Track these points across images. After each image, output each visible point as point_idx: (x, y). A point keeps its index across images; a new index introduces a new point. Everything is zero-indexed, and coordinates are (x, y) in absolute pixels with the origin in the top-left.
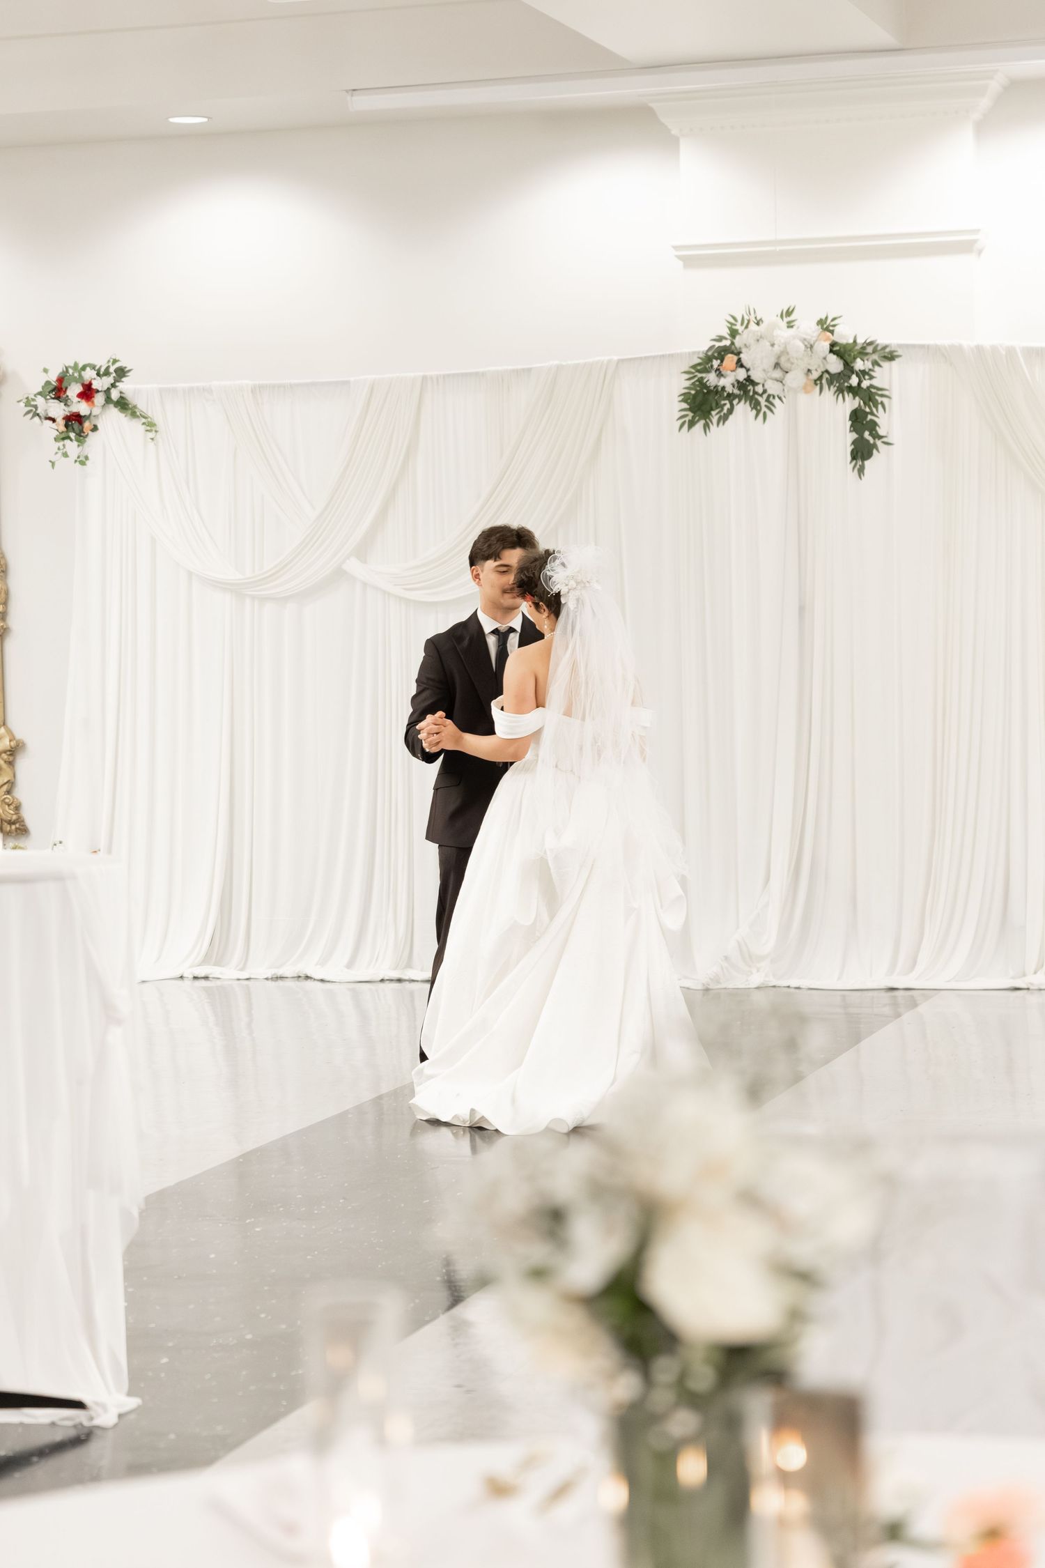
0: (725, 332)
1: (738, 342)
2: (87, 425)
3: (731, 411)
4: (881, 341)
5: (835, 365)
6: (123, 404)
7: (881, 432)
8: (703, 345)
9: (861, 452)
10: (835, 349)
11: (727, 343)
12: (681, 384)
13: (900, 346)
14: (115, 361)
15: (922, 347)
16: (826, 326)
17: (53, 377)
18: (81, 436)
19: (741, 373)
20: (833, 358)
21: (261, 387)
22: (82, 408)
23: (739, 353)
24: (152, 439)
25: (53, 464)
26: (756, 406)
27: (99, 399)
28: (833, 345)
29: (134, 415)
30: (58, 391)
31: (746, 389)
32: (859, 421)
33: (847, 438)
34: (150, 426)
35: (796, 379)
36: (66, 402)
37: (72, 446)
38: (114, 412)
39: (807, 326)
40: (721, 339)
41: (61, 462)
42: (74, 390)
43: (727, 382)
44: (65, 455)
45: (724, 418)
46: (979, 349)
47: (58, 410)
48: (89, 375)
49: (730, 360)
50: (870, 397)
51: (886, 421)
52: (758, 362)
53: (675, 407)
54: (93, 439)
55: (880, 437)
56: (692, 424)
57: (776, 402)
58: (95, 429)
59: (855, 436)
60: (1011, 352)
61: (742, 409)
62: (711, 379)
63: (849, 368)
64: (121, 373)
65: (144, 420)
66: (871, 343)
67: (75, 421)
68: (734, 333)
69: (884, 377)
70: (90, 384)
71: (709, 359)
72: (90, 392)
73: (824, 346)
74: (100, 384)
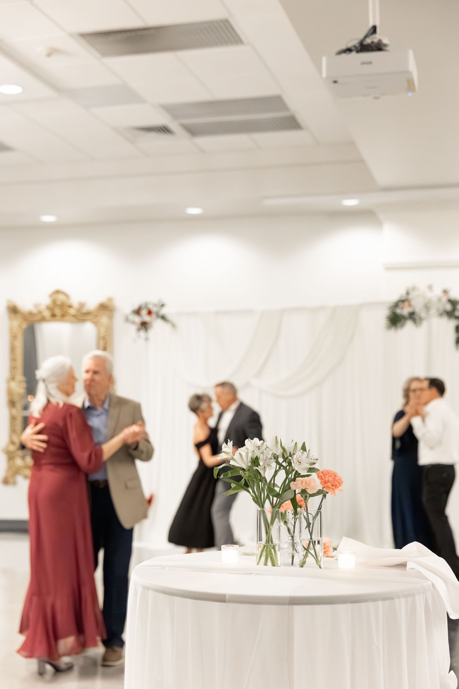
0: (404, 294)
1: (410, 297)
2: (149, 326)
3: (405, 324)
5: (449, 307)
6: (163, 318)
8: (394, 297)
10: (450, 301)
11: (404, 298)
12: (385, 313)
14: (161, 301)
16: (445, 292)
17: (136, 307)
18: (146, 330)
19: (412, 310)
20: (449, 304)
21: (219, 312)
22: (147, 318)
23: (410, 301)
25: (135, 340)
26: (415, 322)
27: (154, 316)
28: (448, 299)
29: (167, 321)
30: (138, 312)
31: (412, 316)
33: (454, 336)
34: (174, 326)
35: (433, 311)
36: (141, 316)
37: (142, 333)
38: (159, 320)
39: (438, 292)
40: (402, 296)
41: (138, 338)
42: (144, 312)
43: (405, 313)
44: (140, 336)
45: (403, 327)
47: (138, 320)
48: (150, 306)
49: (406, 304)
52: (417, 305)
54: (150, 330)
56: (390, 328)
57: (422, 321)
58: (152, 326)
59: (457, 335)
61: (409, 324)
62: (399, 311)
63: (454, 309)
64: (163, 306)
65: (171, 324)
67: (144, 325)
68: (408, 293)
70: (151, 310)
71: (396, 305)
72: (150, 313)
73: (444, 300)
74: (154, 309)
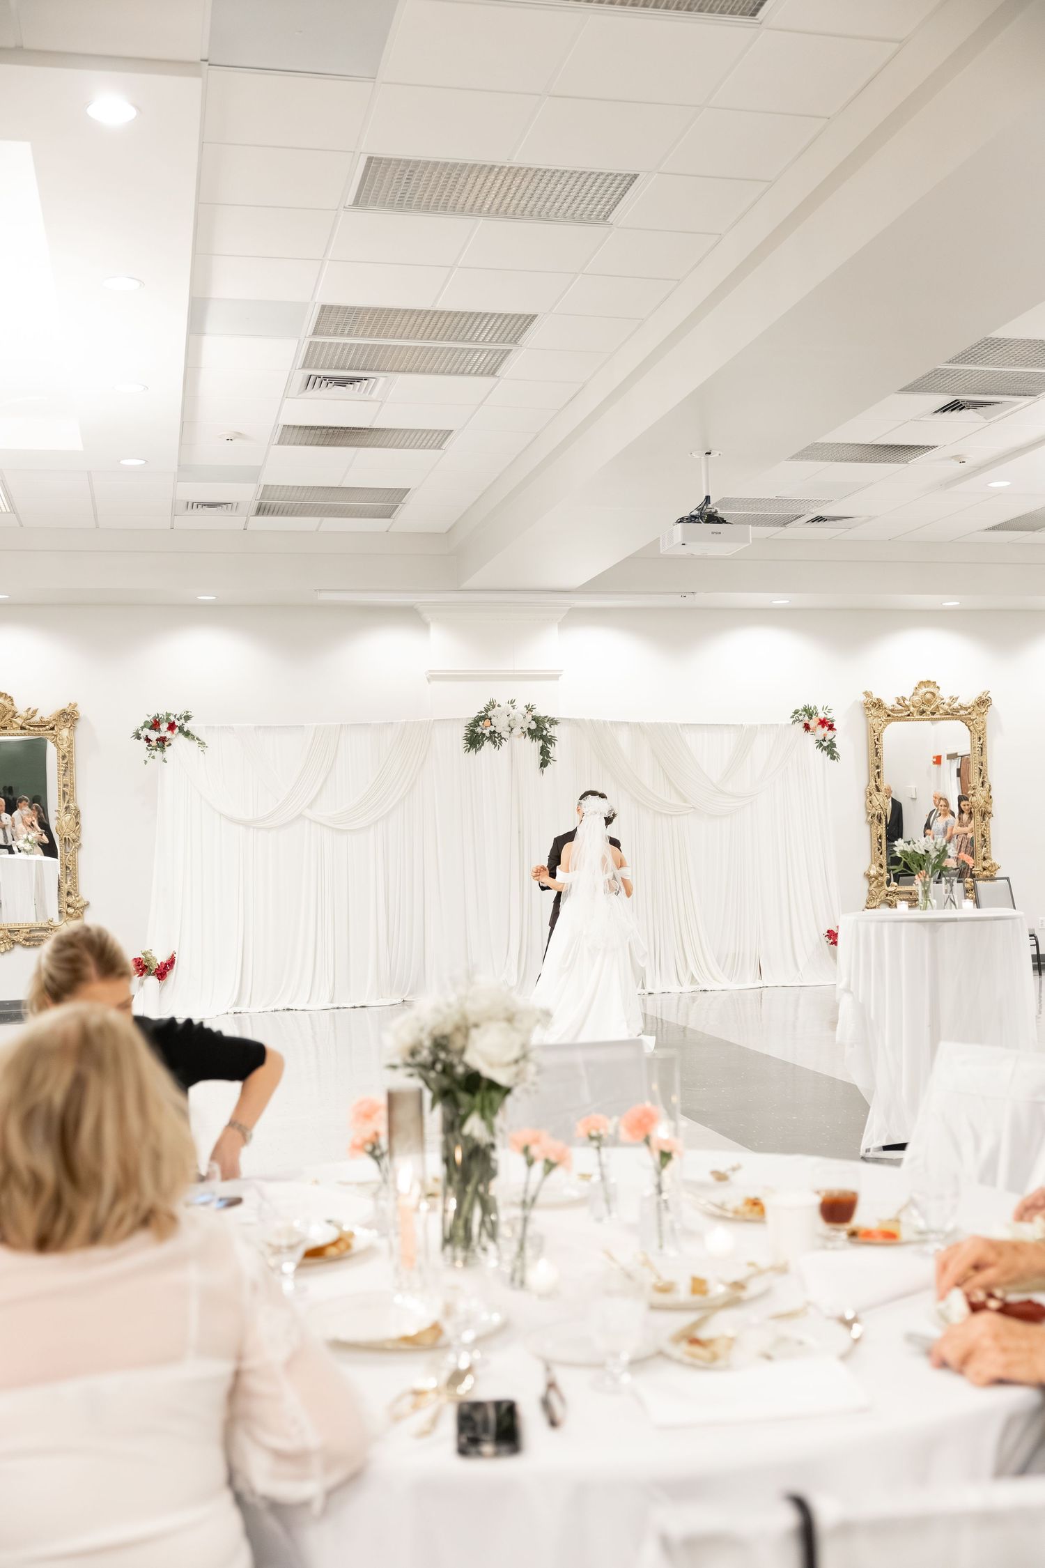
0: (483, 710)
1: (490, 714)
2: (166, 743)
3: (483, 745)
4: (551, 715)
5: (533, 726)
6: (187, 734)
7: (550, 755)
8: (474, 714)
9: (544, 764)
10: (535, 719)
11: (483, 714)
12: (462, 732)
13: (562, 719)
14: (188, 712)
15: (568, 719)
16: (529, 709)
17: (152, 719)
18: (163, 748)
19: (492, 729)
20: (533, 722)
21: (260, 727)
22: (168, 734)
23: (490, 719)
24: (202, 751)
25: (146, 762)
26: (494, 742)
27: (177, 730)
28: (532, 717)
29: (193, 739)
30: (155, 725)
31: (493, 735)
32: (544, 752)
33: (538, 758)
34: (202, 743)
35: (517, 731)
36: (159, 730)
37: (157, 753)
38: (181, 737)
39: (521, 708)
40: (481, 712)
41: (150, 760)
42: (164, 726)
43: (487, 732)
44: (153, 757)
45: (480, 748)
46: (591, 721)
47: (154, 735)
48: (172, 718)
49: (486, 722)
50: (548, 740)
51: (553, 751)
52: (500, 725)
53: (462, 743)
54: (167, 749)
55: (550, 758)
56: (469, 749)
57: (503, 741)
58: (170, 744)
59: (542, 757)
60: (605, 722)
61: (488, 745)
62: (479, 730)
63: (539, 727)
64: (187, 718)
65: (198, 741)
66: (546, 717)
67: (162, 740)
68: (489, 710)
69: (553, 731)
70: (174, 723)
71: (477, 722)
72: (172, 727)
73: (529, 717)
74: (177, 723)
